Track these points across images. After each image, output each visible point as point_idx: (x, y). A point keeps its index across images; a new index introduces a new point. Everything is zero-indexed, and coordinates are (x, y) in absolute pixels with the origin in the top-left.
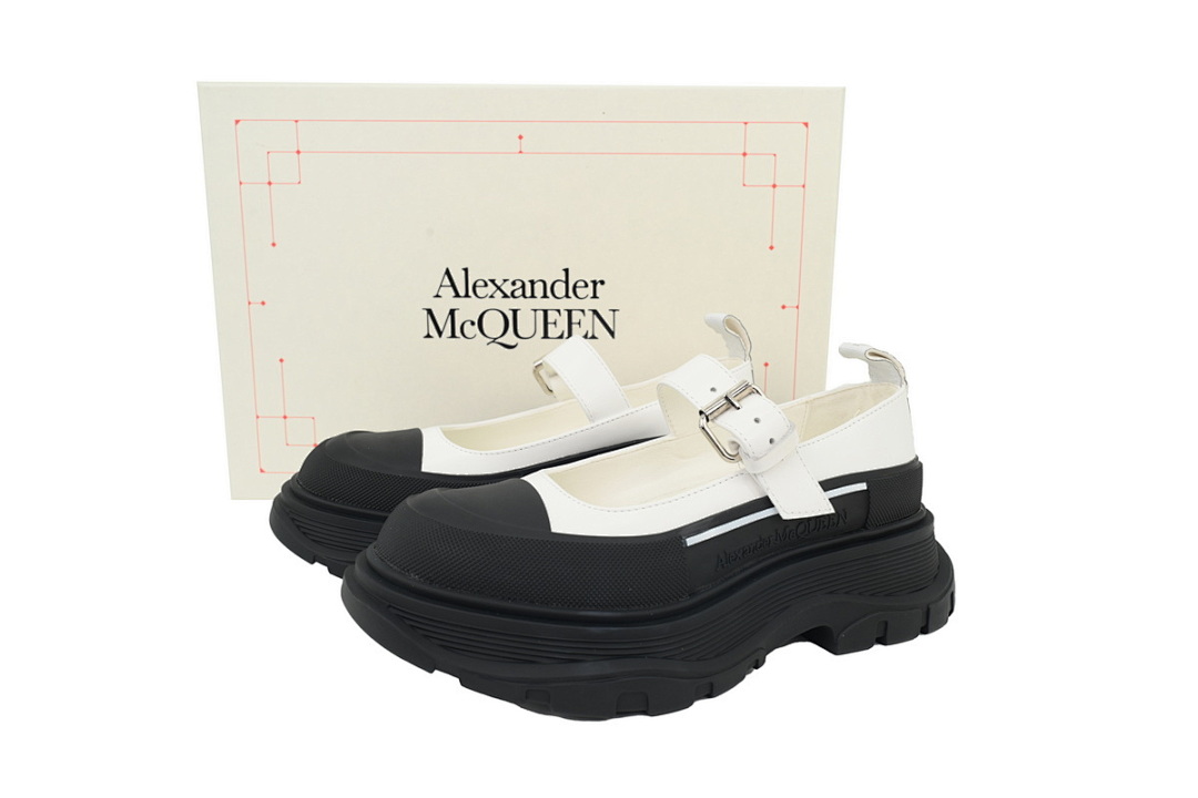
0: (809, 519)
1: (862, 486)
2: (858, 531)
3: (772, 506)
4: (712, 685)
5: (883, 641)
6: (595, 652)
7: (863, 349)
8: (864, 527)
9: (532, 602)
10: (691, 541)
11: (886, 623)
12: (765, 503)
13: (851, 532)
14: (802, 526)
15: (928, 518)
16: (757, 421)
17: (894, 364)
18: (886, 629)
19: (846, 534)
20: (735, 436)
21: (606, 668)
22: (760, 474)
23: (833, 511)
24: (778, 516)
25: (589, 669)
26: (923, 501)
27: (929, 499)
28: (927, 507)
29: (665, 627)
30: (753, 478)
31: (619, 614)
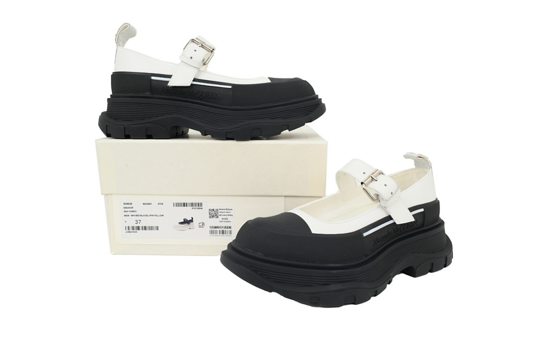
0: (404, 224)
1: (422, 210)
2: (420, 228)
3: (392, 219)
4: (376, 291)
5: (431, 271)
6: (334, 280)
7: (416, 156)
8: (423, 226)
9: (308, 262)
10: (365, 234)
11: (433, 264)
12: (389, 218)
13: (418, 228)
14: (402, 227)
15: (442, 223)
16: (385, 185)
17: (427, 160)
18: (432, 266)
19: (416, 229)
20: (377, 192)
21: (339, 286)
22: (388, 207)
23: (414, 220)
24: (395, 223)
25: (333, 287)
26: (440, 216)
27: (442, 216)
28: (442, 219)
29: (359, 269)
30: (384, 208)
31: (341, 265)
